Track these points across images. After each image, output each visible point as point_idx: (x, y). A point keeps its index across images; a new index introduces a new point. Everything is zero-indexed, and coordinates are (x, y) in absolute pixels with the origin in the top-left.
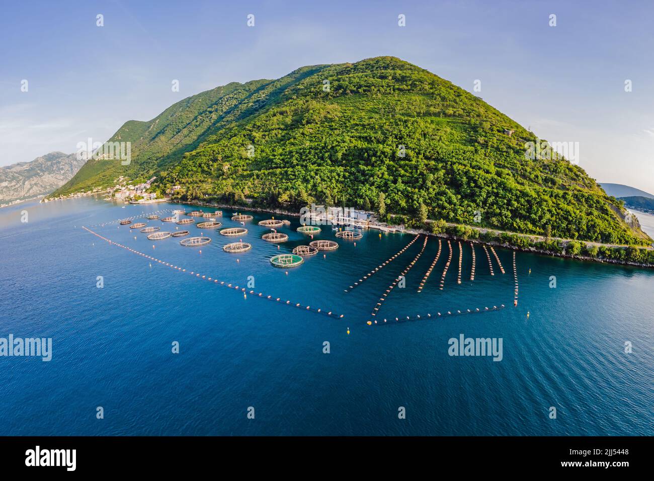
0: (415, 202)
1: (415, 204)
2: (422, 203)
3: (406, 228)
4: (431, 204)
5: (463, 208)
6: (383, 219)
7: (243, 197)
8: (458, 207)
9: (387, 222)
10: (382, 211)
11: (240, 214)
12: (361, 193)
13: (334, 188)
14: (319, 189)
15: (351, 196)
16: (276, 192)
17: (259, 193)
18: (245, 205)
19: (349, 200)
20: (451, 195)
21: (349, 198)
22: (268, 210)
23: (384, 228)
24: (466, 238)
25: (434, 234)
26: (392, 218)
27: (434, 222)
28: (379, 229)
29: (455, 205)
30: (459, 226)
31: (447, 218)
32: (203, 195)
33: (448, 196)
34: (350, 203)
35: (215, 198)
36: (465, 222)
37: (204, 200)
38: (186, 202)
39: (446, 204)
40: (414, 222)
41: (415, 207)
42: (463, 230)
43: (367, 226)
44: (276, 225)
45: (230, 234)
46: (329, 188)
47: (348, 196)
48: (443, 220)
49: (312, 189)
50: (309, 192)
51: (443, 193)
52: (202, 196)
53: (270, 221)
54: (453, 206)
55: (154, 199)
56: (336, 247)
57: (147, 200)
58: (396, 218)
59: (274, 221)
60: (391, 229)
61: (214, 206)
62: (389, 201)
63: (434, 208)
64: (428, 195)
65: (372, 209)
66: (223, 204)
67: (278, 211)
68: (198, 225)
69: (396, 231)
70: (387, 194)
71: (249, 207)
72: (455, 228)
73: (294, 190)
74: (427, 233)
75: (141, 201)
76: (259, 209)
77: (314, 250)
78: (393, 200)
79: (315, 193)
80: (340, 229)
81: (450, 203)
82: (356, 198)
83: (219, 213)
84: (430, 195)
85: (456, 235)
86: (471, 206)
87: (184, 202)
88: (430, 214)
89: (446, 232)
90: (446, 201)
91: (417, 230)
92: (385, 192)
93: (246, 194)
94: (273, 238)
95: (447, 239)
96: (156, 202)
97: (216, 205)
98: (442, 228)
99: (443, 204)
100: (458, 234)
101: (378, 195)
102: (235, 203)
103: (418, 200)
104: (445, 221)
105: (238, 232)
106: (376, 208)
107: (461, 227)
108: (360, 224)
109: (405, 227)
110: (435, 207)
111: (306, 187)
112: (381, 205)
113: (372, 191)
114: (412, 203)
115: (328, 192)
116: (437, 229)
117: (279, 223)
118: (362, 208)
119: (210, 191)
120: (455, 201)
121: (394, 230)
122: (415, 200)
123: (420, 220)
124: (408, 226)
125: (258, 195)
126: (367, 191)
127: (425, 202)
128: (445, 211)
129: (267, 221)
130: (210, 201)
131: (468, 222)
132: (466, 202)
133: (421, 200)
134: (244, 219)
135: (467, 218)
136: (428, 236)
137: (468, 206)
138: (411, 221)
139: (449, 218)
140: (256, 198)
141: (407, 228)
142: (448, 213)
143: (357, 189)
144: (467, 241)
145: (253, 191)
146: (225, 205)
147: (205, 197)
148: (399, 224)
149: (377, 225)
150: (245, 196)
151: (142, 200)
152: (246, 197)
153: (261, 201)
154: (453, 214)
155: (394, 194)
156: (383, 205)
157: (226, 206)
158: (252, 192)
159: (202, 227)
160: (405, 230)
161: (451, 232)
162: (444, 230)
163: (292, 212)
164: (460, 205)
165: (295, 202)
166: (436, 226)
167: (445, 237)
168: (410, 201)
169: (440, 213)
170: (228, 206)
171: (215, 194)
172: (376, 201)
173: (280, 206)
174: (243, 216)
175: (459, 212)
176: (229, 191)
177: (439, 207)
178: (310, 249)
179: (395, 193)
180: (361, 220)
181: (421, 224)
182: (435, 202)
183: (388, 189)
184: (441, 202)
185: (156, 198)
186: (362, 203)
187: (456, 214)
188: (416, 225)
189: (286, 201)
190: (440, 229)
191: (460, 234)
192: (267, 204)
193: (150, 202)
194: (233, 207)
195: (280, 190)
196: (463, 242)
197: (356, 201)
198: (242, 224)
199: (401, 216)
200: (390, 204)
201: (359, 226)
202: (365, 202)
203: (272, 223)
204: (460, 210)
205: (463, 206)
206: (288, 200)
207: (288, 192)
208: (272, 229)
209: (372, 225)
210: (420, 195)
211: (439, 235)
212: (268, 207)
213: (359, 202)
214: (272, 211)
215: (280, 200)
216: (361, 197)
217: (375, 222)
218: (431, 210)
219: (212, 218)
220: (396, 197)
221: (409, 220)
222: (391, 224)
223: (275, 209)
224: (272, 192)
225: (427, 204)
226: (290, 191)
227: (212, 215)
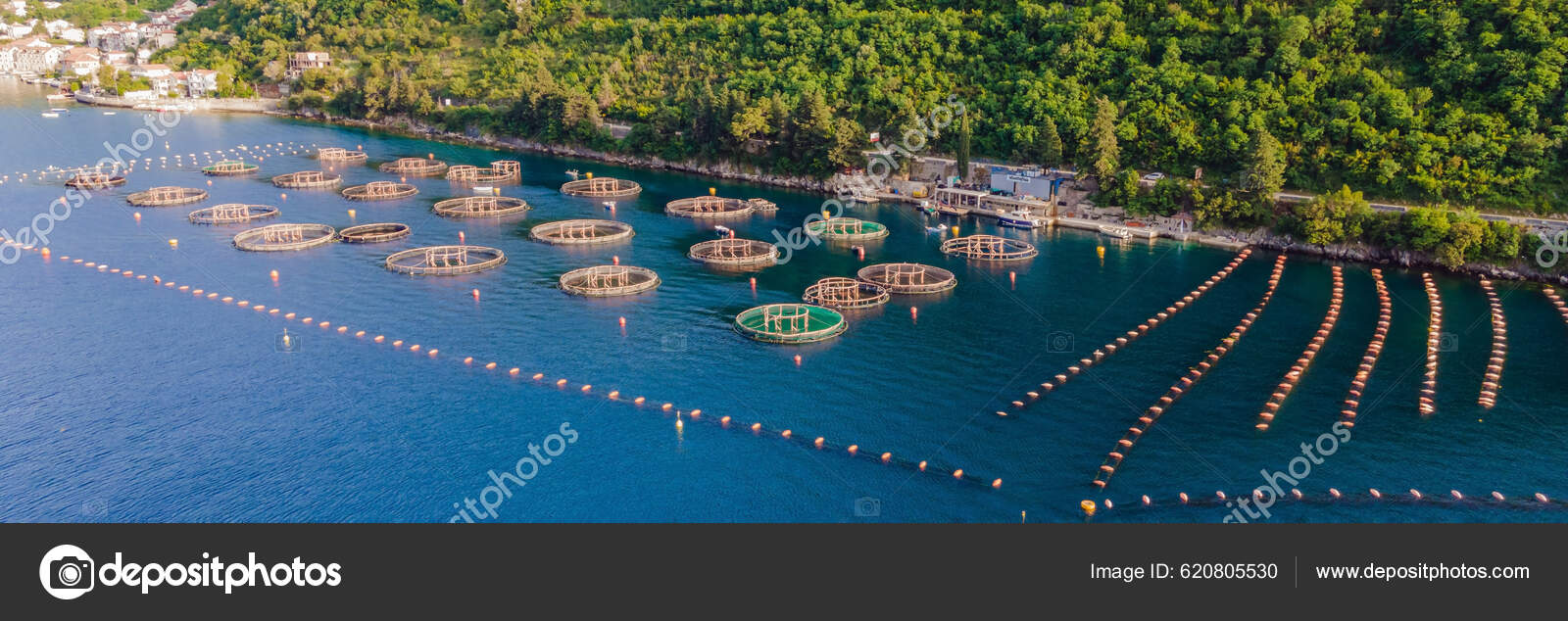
0: (1236, 129)
1: (1235, 137)
2: (1262, 129)
3: (1198, 226)
4: (1300, 131)
5: (1443, 141)
6: (1109, 194)
7: (595, 113)
8: (1421, 135)
9: (1125, 205)
10: (1106, 164)
11: (590, 175)
12: (1027, 105)
13: (927, 88)
14: (875, 93)
15: (989, 114)
16: (719, 98)
17: (655, 102)
18: (604, 142)
19: (982, 130)
20: (1387, 90)
21: (982, 124)
22: (691, 165)
23: (1111, 226)
24: (1456, 258)
25: (1311, 246)
26: (1143, 190)
27: (1311, 198)
28: (1096, 231)
29: (1404, 129)
30: (1425, 212)
31: (1369, 184)
32: (435, 99)
33: (1375, 95)
34: (987, 141)
35: (481, 115)
36: (1453, 196)
37: (439, 118)
38: (361, 123)
39: (1364, 130)
40: (1230, 203)
41: (1235, 146)
42: (1443, 224)
43: (1050, 221)
44: (730, 214)
45: (572, 240)
46: (908, 89)
47: (978, 116)
48: (1353, 191)
49: (848, 93)
50: (841, 102)
51: (1355, 86)
52: (427, 101)
53: (708, 201)
54: (1394, 133)
55: (204, 95)
56: (947, 284)
57: (172, 96)
58: (1160, 190)
59: (720, 201)
60: (1138, 230)
61: (481, 143)
62: (1131, 131)
63: (1312, 146)
64: (1285, 96)
65: (1067, 159)
66: (516, 135)
67: (726, 170)
68: (438, 206)
69: (1159, 236)
70: (1124, 103)
71: (621, 152)
72: (1406, 219)
73: (786, 95)
74: (1287, 242)
75: (135, 97)
76: (657, 162)
77: (873, 293)
78: (1146, 123)
79: (858, 106)
80: (956, 229)
81: (1383, 122)
82: (1009, 121)
83: (509, 170)
84: (1296, 100)
85: (1410, 248)
86: (1479, 129)
87: (348, 121)
88: (1293, 172)
89: (1366, 238)
90: (1364, 117)
91: (1243, 234)
92: (1118, 95)
93: (605, 103)
94: (727, 254)
95: (1370, 263)
96: (214, 111)
97: (487, 139)
98: (1347, 221)
99: (1350, 128)
100: (1417, 241)
101: (1091, 109)
102: (564, 134)
103: (1246, 122)
104: (1360, 194)
105: (598, 234)
106: (1082, 154)
107: (1437, 216)
108: (1026, 212)
109: (1195, 220)
110: (1317, 144)
111: (828, 85)
112: (1102, 143)
113: (1068, 93)
114: (1221, 134)
115: (908, 103)
116: (1326, 223)
117: (736, 207)
118: (1034, 155)
119: (460, 85)
120: (1407, 112)
121: (1152, 233)
122: (1233, 120)
123: (1256, 192)
124: (1208, 218)
125: (653, 109)
126: (1050, 94)
127: (1272, 125)
128: (1359, 154)
129: (697, 202)
130: (460, 123)
131: (1467, 196)
132: (1459, 114)
133: (1258, 119)
134: (610, 191)
135: (1462, 179)
136: (1289, 252)
137: (1466, 131)
138: (1219, 200)
139: (1376, 184)
140: (642, 120)
141: (1202, 224)
142: (1374, 164)
143: (1013, 90)
144: (1460, 274)
145: (630, 93)
146: (526, 138)
147: (440, 108)
148: (1171, 213)
149: (1085, 216)
150: (603, 110)
151: (146, 94)
152: (610, 115)
153: (666, 131)
154: (1397, 167)
155: (1151, 104)
156: (1108, 144)
157: (528, 146)
158: (627, 97)
159: (454, 211)
160: (1195, 234)
161: (1388, 236)
162: (1357, 230)
163: (778, 172)
164: (1430, 129)
165: (789, 139)
166: (1320, 214)
167: (1360, 256)
168: (1215, 124)
169: (1337, 165)
170: (539, 147)
171: (480, 98)
172: (1083, 131)
173: (733, 150)
174: (604, 181)
175: (1426, 155)
176: (543, 90)
177: (1334, 143)
178: (862, 290)
179: (1154, 98)
180: (1028, 199)
181: (1260, 211)
182: (1315, 124)
183: (1128, 84)
184: (1343, 123)
185: (216, 95)
186: (1030, 137)
187: (1410, 166)
188: (1237, 215)
189: (759, 135)
190: (1338, 227)
191: (1430, 240)
192: (688, 142)
193: (189, 106)
194: (557, 149)
195: (735, 93)
196: (1442, 273)
197: (1010, 134)
198: (608, 208)
199: (1181, 182)
200: (1135, 141)
201: (1022, 219)
202: (1044, 134)
203: (715, 209)
204: (1427, 147)
205: (1443, 132)
206: (767, 130)
207: (765, 103)
208: (719, 228)
209: (1070, 215)
210: (1254, 100)
211: (1333, 250)
212: (691, 155)
213: (1018, 136)
214: (703, 169)
215: (737, 129)
216: (1027, 117)
217: (1081, 207)
218: (1300, 154)
219: (481, 182)
220: (1158, 115)
221: (1209, 197)
222: (1141, 211)
223: (715, 162)
224: (708, 101)
225: (1284, 135)
226: (771, 97)
227: (480, 173)
